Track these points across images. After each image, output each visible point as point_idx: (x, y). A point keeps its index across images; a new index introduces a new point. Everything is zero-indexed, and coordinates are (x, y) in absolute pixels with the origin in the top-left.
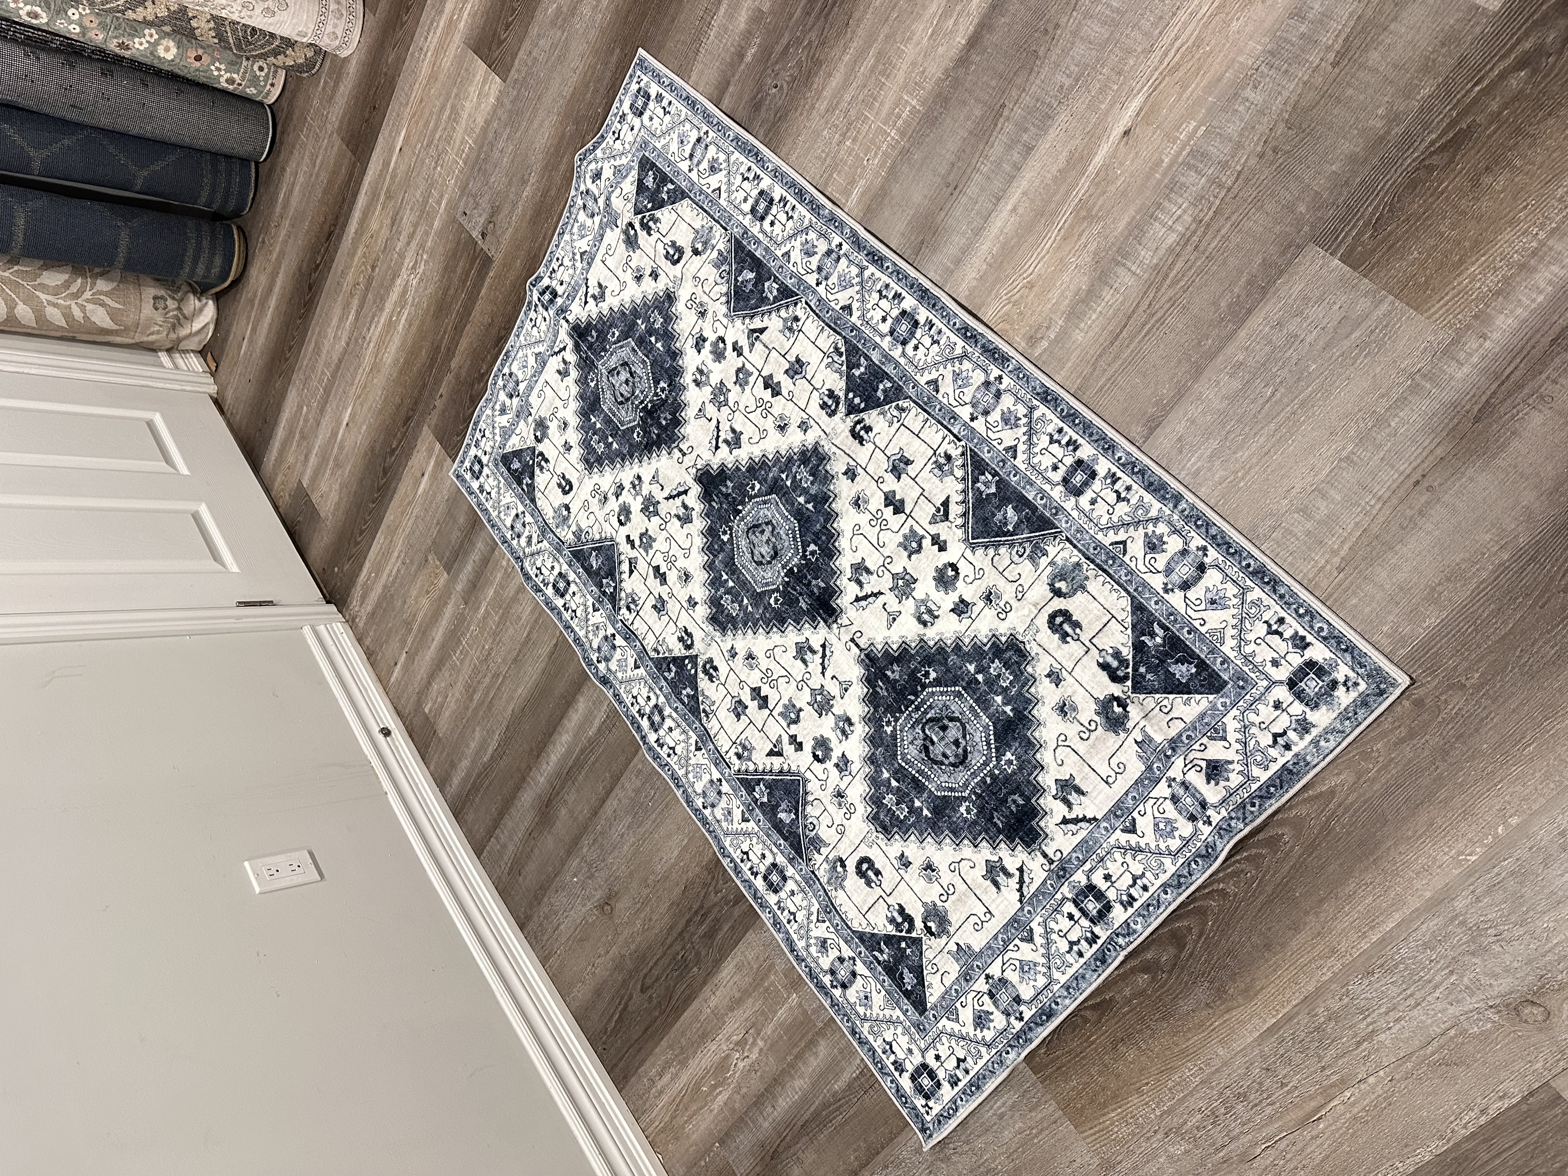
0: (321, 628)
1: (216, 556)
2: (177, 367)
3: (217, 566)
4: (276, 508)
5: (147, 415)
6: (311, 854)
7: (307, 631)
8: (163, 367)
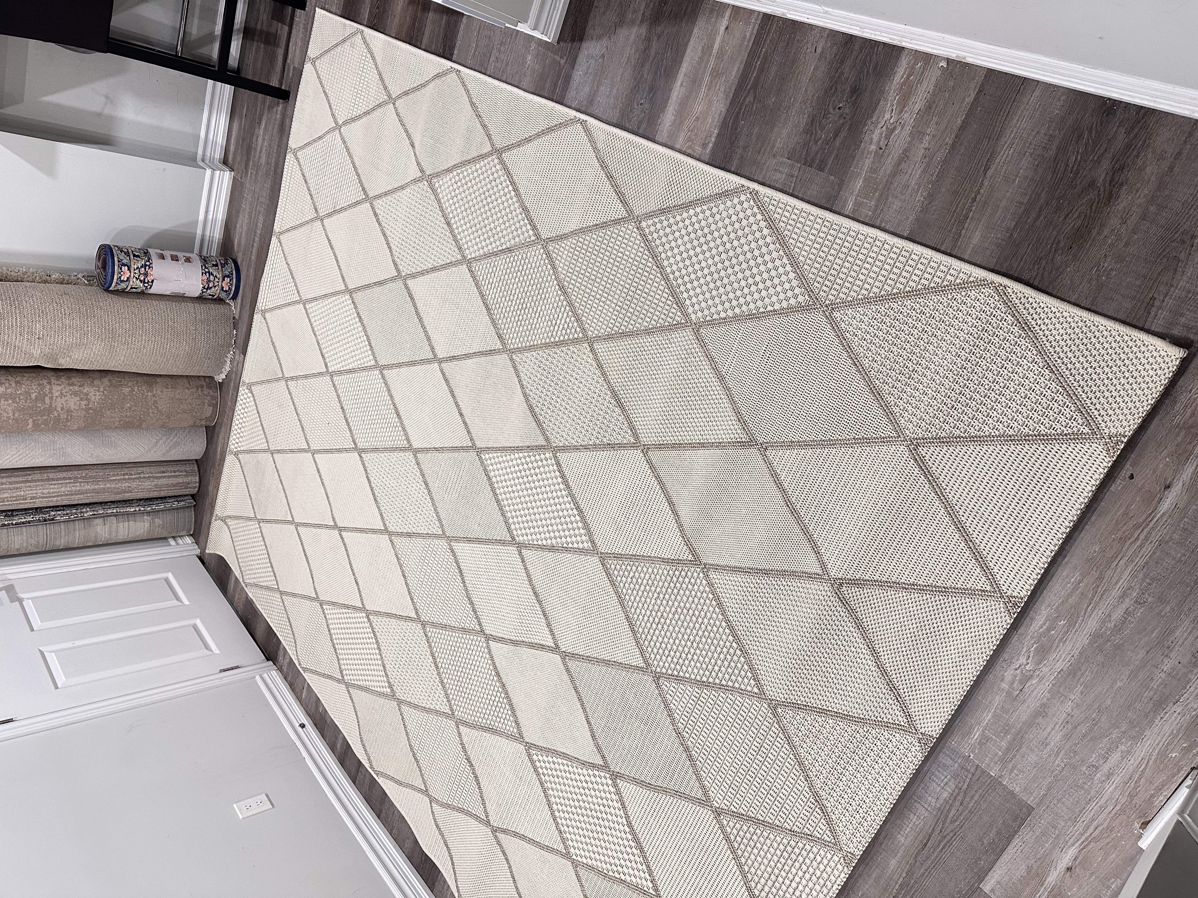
0: (265, 676)
1: (207, 647)
2: (178, 544)
3: (208, 652)
4: (237, 613)
5: (164, 575)
6: (267, 796)
7: (258, 677)
8: (170, 545)
